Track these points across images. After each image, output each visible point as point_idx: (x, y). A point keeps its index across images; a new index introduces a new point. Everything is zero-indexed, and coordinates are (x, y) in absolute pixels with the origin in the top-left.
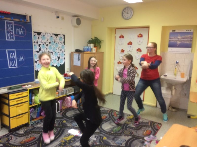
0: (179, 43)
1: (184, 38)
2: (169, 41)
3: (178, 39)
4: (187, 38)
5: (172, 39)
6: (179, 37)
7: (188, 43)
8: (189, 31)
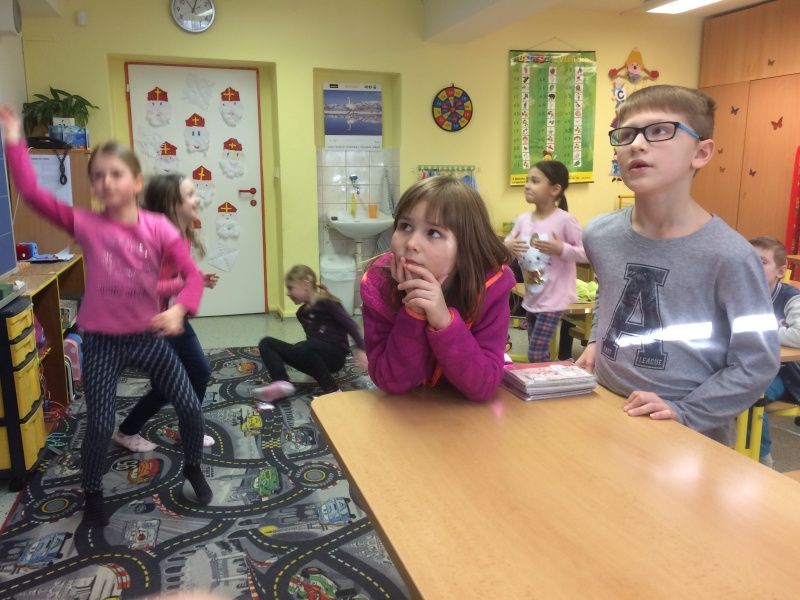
0: (351, 122)
1: (361, 109)
2: (326, 114)
3: (348, 109)
4: (369, 108)
5: (333, 109)
6: (350, 106)
7: (374, 122)
8: (372, 90)
